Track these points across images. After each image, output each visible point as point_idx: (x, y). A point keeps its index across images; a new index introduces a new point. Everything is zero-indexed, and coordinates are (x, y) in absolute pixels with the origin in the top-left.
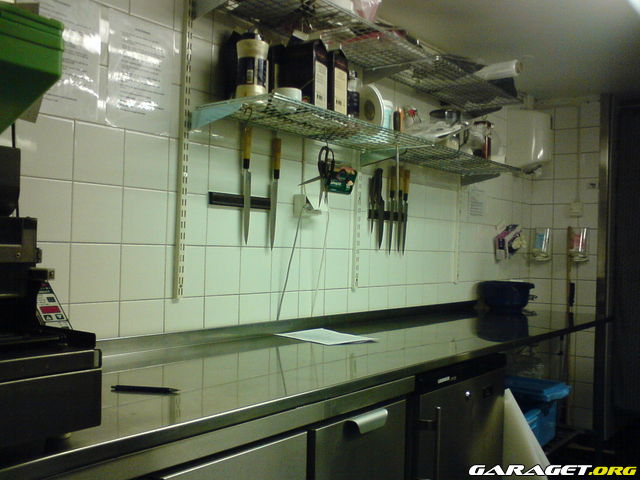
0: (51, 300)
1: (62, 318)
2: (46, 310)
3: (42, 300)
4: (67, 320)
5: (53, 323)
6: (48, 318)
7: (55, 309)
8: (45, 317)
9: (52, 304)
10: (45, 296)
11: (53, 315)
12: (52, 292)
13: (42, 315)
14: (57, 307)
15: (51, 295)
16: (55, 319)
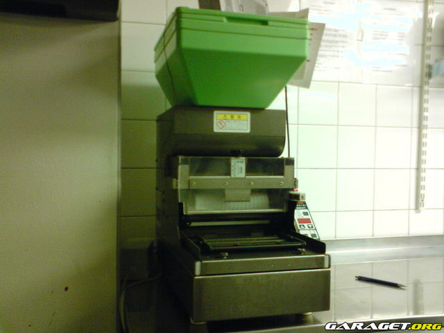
0: (306, 214)
1: (312, 227)
2: (301, 221)
3: (298, 214)
4: (315, 229)
5: (304, 231)
6: (302, 227)
7: (308, 221)
8: (300, 226)
9: (306, 217)
10: (302, 211)
11: (306, 225)
12: (307, 208)
13: (298, 224)
14: (309, 219)
15: (306, 211)
16: (307, 228)
